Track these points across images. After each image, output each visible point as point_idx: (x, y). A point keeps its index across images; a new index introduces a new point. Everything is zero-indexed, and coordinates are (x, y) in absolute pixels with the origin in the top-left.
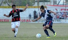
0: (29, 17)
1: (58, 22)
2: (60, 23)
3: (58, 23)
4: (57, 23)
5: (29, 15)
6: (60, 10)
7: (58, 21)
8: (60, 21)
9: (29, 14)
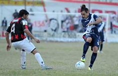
0: (3, 25)
1: (70, 40)
2: (76, 42)
3: (71, 42)
4: (68, 42)
5: (3, 22)
6: (76, 12)
7: (69, 36)
8: (76, 38)
9: (3, 19)
